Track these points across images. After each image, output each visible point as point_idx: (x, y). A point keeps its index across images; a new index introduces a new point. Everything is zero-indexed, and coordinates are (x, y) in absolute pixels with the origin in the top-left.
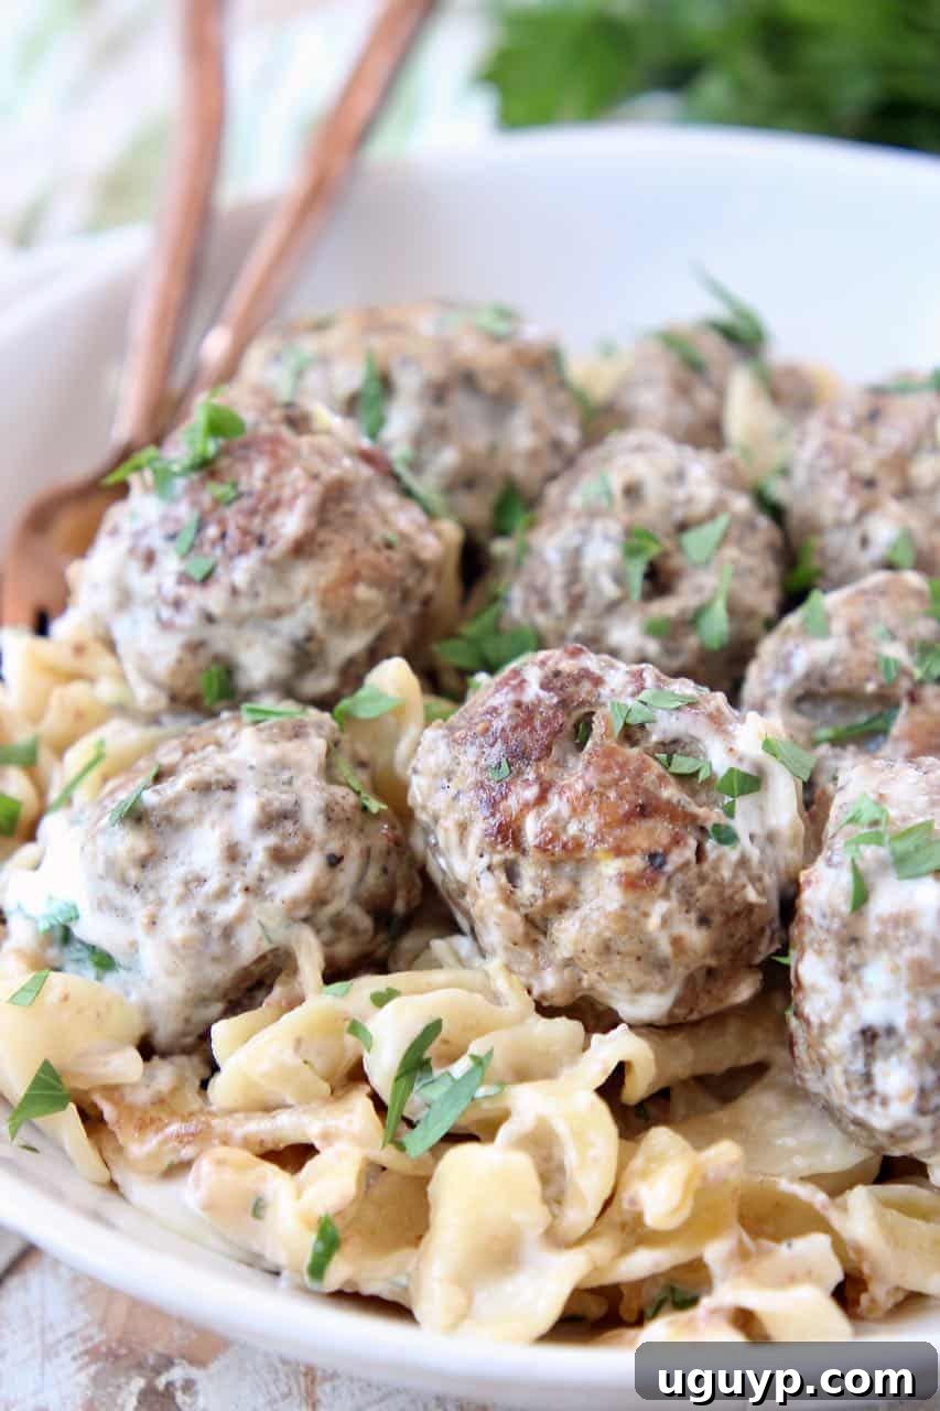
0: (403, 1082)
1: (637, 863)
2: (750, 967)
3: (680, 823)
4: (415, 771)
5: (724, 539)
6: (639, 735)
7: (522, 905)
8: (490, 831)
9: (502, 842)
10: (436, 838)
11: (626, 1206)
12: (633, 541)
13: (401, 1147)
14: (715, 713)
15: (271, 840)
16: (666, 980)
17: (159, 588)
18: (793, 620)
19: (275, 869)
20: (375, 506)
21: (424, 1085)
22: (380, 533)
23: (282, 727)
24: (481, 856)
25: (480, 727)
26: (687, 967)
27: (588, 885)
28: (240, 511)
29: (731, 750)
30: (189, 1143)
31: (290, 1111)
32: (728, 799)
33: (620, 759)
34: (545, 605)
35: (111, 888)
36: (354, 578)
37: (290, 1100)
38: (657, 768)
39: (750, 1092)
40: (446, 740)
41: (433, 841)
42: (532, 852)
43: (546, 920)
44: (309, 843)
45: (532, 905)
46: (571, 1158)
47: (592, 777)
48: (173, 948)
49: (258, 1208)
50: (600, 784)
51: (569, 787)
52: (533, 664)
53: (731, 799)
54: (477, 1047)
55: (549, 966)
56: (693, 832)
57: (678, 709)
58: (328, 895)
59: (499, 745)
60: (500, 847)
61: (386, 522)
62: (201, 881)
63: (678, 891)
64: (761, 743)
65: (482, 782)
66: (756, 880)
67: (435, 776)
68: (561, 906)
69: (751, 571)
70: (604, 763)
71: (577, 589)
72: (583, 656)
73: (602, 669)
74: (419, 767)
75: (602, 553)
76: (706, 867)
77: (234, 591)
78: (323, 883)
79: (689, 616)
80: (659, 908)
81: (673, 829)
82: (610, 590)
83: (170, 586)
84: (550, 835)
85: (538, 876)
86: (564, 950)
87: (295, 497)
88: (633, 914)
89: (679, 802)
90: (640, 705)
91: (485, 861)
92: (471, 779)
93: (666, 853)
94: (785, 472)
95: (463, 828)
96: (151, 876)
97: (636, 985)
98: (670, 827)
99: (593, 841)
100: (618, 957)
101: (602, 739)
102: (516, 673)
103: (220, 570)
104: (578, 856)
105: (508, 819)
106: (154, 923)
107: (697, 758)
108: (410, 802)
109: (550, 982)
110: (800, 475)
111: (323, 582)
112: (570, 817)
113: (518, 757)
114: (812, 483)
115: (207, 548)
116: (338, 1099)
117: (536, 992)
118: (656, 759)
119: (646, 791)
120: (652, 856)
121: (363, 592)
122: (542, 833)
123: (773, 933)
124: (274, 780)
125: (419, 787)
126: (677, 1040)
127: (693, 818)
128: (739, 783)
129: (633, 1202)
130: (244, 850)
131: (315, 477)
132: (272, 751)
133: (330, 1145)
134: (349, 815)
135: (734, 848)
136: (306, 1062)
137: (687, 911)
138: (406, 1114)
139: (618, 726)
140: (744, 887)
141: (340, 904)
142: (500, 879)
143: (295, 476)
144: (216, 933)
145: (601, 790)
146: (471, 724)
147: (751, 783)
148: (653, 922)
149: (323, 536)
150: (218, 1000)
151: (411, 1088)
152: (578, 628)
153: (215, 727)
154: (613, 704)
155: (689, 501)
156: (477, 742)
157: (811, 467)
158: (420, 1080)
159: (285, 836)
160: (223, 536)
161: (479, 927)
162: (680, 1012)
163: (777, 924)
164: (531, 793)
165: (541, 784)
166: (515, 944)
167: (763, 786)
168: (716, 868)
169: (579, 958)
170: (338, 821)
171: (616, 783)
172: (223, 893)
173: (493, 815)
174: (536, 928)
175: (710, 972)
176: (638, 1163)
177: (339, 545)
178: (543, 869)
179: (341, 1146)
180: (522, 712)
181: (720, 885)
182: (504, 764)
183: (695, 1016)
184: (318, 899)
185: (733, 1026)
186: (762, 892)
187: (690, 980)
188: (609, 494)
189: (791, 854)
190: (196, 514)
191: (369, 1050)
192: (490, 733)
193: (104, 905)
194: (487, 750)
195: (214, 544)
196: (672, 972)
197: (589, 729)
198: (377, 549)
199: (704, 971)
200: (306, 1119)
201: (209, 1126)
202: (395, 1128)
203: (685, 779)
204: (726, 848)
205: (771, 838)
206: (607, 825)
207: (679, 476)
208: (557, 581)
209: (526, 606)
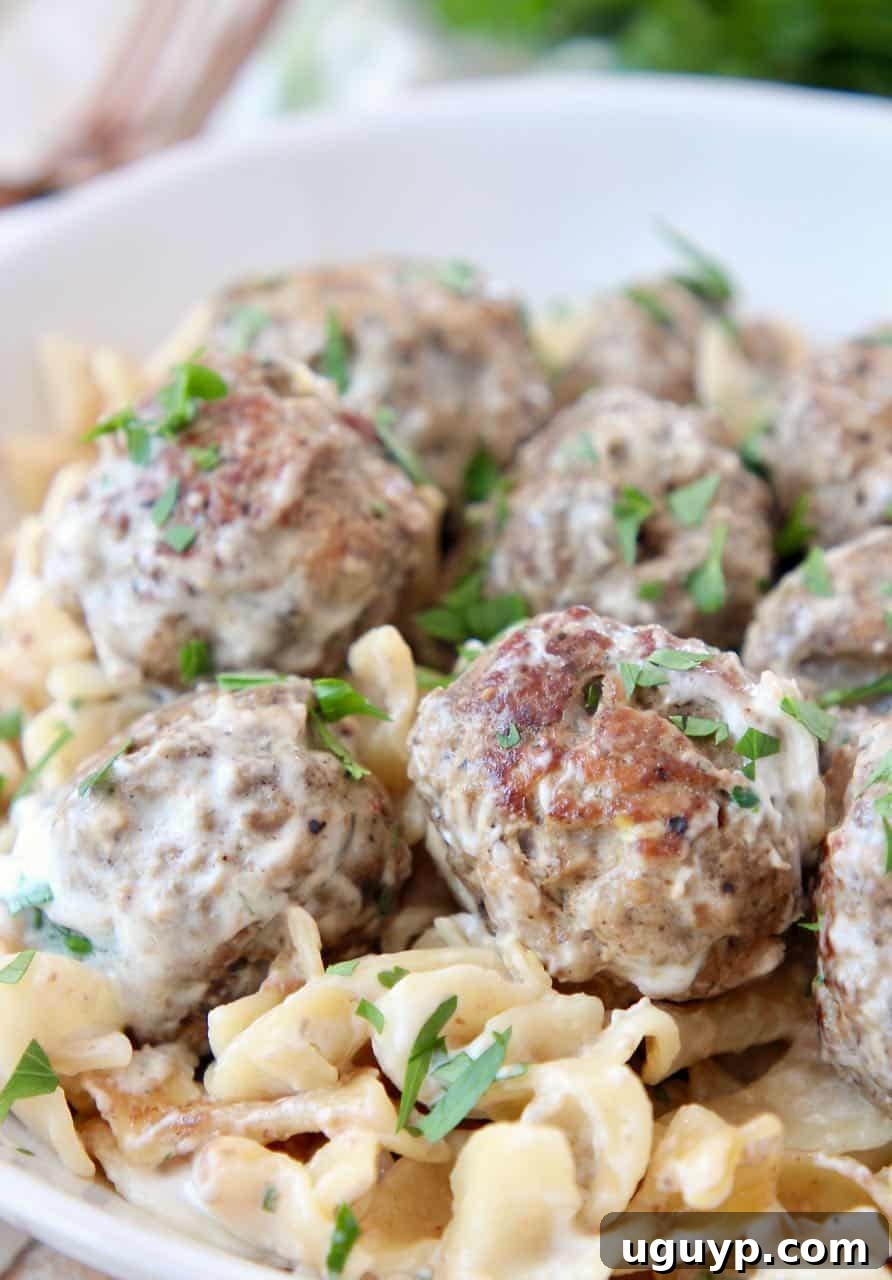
0: (418, 1063)
1: (658, 828)
2: (773, 937)
3: (701, 786)
4: (416, 742)
5: (714, 501)
6: (651, 698)
7: (538, 876)
8: (502, 800)
9: (515, 811)
10: (441, 811)
11: (661, 1186)
12: (623, 502)
13: (416, 1132)
14: (729, 673)
15: (249, 806)
16: (689, 949)
17: (136, 558)
18: (793, 580)
19: (255, 836)
20: (361, 472)
21: (440, 1067)
22: (369, 502)
23: (260, 694)
24: (493, 826)
25: (486, 693)
26: (711, 937)
27: (606, 852)
28: (223, 477)
29: (748, 710)
30: (188, 1135)
31: (293, 1099)
32: (747, 761)
33: (634, 722)
34: (532, 571)
35: (85, 864)
36: (343, 549)
37: (296, 1087)
38: (673, 730)
39: (773, 1069)
40: (449, 708)
41: (437, 814)
42: (546, 820)
43: (562, 891)
44: (289, 809)
45: (547, 876)
46: (600, 1137)
47: (607, 742)
48: (150, 923)
49: (269, 1200)
50: (616, 748)
51: (583, 752)
52: (536, 627)
53: (750, 761)
54: (495, 1024)
55: (566, 940)
56: (715, 796)
57: (692, 669)
58: (311, 865)
59: (506, 712)
60: (513, 816)
61: (373, 489)
62: (176, 851)
63: (701, 857)
64: (778, 702)
65: (490, 751)
66: (780, 844)
67: (439, 746)
68: (579, 876)
69: (743, 531)
70: (618, 726)
71: (565, 554)
72: (588, 618)
73: (608, 631)
74: (421, 736)
75: (590, 516)
76: (728, 831)
77: (218, 563)
78: (306, 849)
79: (683, 579)
80: (682, 876)
81: (693, 793)
82: (600, 553)
83: (147, 555)
84: (566, 802)
85: (553, 846)
86: (582, 925)
87: (282, 464)
88: (656, 882)
89: (698, 764)
90: (651, 666)
91: (496, 832)
92: (478, 748)
93: (687, 818)
94: (770, 431)
95: (472, 798)
96: (126, 849)
97: (659, 955)
98: (691, 790)
99: (611, 808)
100: (641, 928)
101: (614, 702)
102: (519, 636)
103: (202, 540)
104: (595, 823)
105: (521, 787)
106: (129, 898)
107: (713, 720)
108: (410, 774)
109: (568, 957)
110: (786, 433)
111: (310, 554)
112: (586, 784)
113: (527, 722)
114: (801, 439)
115: (188, 516)
116: (345, 1084)
117: (553, 968)
118: (671, 721)
119: (664, 754)
120: (674, 821)
121: (352, 564)
122: (556, 801)
123: (796, 900)
124: (250, 745)
125: (422, 758)
126: (697, 1016)
127: (714, 781)
128: (758, 745)
129: (668, 1182)
130: (220, 818)
131: (303, 443)
132: (247, 717)
133: (341, 1131)
134: (332, 780)
135: (756, 811)
136: (313, 1045)
137: (712, 877)
138: (420, 1098)
139: (630, 689)
140: (768, 851)
141: (324, 873)
142: (512, 850)
143: (281, 442)
144: (195, 905)
145: (617, 754)
146: (474, 691)
147: (771, 744)
148: (677, 890)
149: (310, 504)
150: (199, 980)
151: (426, 1071)
152: (567, 593)
153: (192, 700)
154: (622, 665)
155: (677, 459)
156: (483, 708)
157: (799, 424)
158: (434, 1062)
159: (264, 802)
160: (206, 504)
161: (490, 902)
162: (702, 985)
163: (799, 891)
164: (543, 760)
165: (554, 750)
166: (531, 917)
167: (782, 748)
168: (739, 832)
169: (598, 929)
170: (320, 786)
171: (632, 747)
172: (201, 864)
173: (504, 783)
174: (553, 899)
175: (732, 943)
176: (671, 1141)
177: (328, 514)
178: (558, 838)
179: (352, 1132)
180: (529, 676)
181: (742, 849)
182: (513, 729)
183: (716, 990)
184: (301, 868)
185: (754, 1002)
186: (786, 858)
187: (713, 951)
188: (593, 455)
189: (814, 818)
190: (175, 481)
191: (380, 1032)
192: (496, 700)
193: (79, 882)
194: (494, 716)
195: (195, 511)
196: (695, 943)
197: (598, 691)
198: (366, 519)
199: (725, 942)
200: (313, 1106)
201: (209, 1117)
202: (409, 1113)
203: (703, 742)
204: (748, 812)
205: (791, 801)
206: (625, 790)
207: (663, 435)
208: (543, 547)
209: (511, 573)
